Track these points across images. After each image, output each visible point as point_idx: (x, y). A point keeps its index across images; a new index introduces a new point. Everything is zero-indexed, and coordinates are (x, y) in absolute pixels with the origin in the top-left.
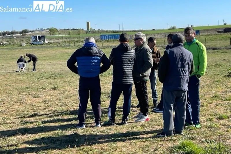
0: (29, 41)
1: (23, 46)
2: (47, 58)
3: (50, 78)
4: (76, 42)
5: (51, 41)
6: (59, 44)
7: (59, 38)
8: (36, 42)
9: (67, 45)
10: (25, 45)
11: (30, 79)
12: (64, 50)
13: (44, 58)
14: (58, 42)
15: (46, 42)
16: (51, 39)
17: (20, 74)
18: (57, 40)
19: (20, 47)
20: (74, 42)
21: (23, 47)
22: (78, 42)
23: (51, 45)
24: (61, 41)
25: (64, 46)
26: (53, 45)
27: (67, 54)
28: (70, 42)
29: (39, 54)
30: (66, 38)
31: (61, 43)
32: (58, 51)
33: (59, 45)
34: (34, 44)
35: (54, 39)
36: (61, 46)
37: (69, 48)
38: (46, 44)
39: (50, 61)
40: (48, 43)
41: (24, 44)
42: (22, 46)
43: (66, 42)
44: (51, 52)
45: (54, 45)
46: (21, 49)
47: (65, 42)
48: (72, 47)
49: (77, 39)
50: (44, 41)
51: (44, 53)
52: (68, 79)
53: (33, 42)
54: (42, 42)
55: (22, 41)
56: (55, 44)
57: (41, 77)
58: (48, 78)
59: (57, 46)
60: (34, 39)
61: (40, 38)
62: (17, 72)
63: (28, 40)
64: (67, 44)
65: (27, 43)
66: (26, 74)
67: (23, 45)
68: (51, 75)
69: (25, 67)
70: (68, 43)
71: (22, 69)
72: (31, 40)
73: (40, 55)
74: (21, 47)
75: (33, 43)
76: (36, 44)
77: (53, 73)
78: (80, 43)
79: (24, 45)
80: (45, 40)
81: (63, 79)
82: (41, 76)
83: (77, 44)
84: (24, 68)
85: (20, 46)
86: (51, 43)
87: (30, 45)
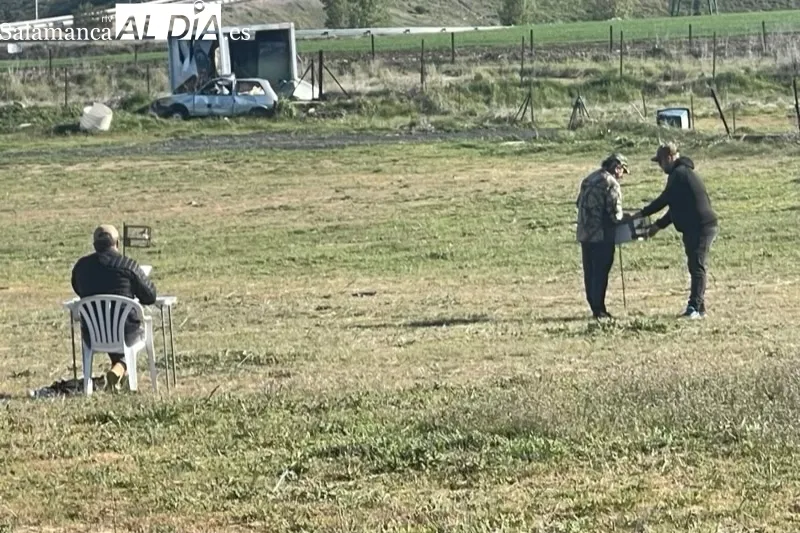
0: (139, 86)
1: (86, 132)
2: (328, 247)
3: (416, 460)
4: (586, 87)
5: (347, 84)
6: (429, 108)
7: (421, 56)
8: (209, 90)
9: (499, 120)
10: (106, 126)
11: (220, 474)
12: (477, 172)
13: (296, 250)
14: (413, 94)
15: (304, 91)
16: (349, 59)
17: (104, 419)
18: (402, 68)
19: (59, 143)
20: (570, 91)
21: (91, 140)
22: (601, 86)
23: (344, 120)
24: (436, 78)
25: (473, 132)
26: (365, 122)
27: (512, 204)
28: (530, 90)
29: (246, 204)
30: (491, 57)
31: (442, 101)
32: (421, 182)
33: (425, 121)
34: (186, 115)
35: (375, 64)
36: (444, 131)
37: (519, 153)
38: (304, 108)
39: (364, 282)
40: (322, 97)
41: (100, 114)
42: (76, 129)
43: (487, 91)
44: (358, 186)
45: (381, 123)
46: (68, 156)
47: (480, 89)
48: (552, 135)
49: (589, 64)
50: (283, 84)
51: (294, 202)
52: (612, 482)
53: (181, 90)
54: (264, 92)
55: (80, 79)
56: (384, 115)
57: (321, 454)
58: (392, 468)
59: (411, 133)
60: (189, 68)
61: (246, 54)
62: (61, 388)
63: (132, 72)
64: (503, 112)
65: (125, 105)
66: (164, 416)
67: (85, 123)
68: (424, 428)
69: (139, 345)
70: (510, 100)
71: (117, 358)
72: (161, 75)
73: (256, 212)
74: (71, 142)
75: (181, 99)
76: (209, 116)
77: (434, 405)
78: (621, 97)
79: (99, 120)
80: (289, 77)
81: (552, 482)
82: (321, 444)
83: (598, 108)
84: (131, 353)
85: (61, 131)
86: (347, 103)
87: (153, 118)
